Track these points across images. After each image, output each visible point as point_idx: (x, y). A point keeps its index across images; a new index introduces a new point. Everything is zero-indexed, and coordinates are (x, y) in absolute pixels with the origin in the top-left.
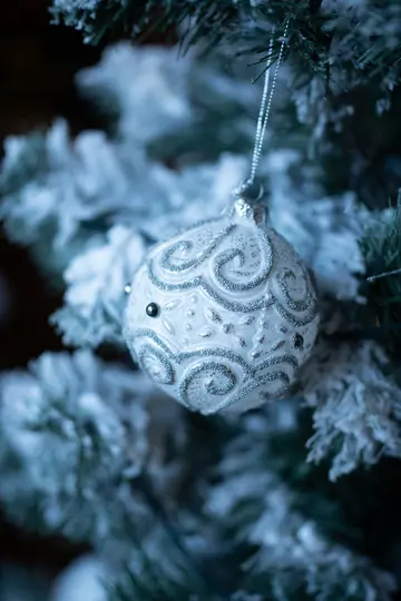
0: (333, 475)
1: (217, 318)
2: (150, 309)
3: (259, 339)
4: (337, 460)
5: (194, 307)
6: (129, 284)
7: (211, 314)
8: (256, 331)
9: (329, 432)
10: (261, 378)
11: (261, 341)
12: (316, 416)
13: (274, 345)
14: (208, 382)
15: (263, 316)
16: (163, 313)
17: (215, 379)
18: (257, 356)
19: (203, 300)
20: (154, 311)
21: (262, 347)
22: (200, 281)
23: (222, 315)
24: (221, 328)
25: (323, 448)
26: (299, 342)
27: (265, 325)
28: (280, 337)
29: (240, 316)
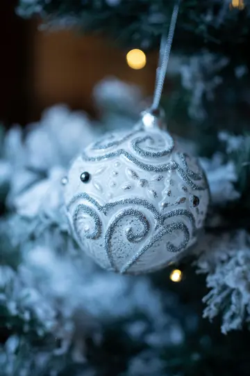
0: (224, 329)
1: (135, 175)
2: (83, 176)
3: (166, 192)
4: (227, 316)
5: (117, 169)
6: (66, 178)
7: (130, 173)
8: (164, 187)
9: (220, 293)
10: (168, 226)
11: (169, 194)
12: (209, 279)
13: (178, 199)
14: (128, 230)
15: (169, 176)
16: (93, 178)
17: (133, 226)
18: (166, 205)
19: (124, 164)
20: (87, 178)
21: (169, 200)
22: (122, 152)
23: (138, 174)
24: (138, 183)
25: (215, 305)
26: (196, 201)
27: (172, 182)
28: (183, 195)
29: (152, 175)
